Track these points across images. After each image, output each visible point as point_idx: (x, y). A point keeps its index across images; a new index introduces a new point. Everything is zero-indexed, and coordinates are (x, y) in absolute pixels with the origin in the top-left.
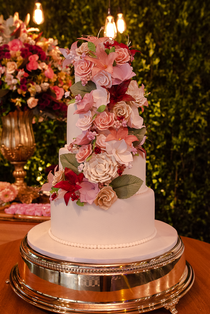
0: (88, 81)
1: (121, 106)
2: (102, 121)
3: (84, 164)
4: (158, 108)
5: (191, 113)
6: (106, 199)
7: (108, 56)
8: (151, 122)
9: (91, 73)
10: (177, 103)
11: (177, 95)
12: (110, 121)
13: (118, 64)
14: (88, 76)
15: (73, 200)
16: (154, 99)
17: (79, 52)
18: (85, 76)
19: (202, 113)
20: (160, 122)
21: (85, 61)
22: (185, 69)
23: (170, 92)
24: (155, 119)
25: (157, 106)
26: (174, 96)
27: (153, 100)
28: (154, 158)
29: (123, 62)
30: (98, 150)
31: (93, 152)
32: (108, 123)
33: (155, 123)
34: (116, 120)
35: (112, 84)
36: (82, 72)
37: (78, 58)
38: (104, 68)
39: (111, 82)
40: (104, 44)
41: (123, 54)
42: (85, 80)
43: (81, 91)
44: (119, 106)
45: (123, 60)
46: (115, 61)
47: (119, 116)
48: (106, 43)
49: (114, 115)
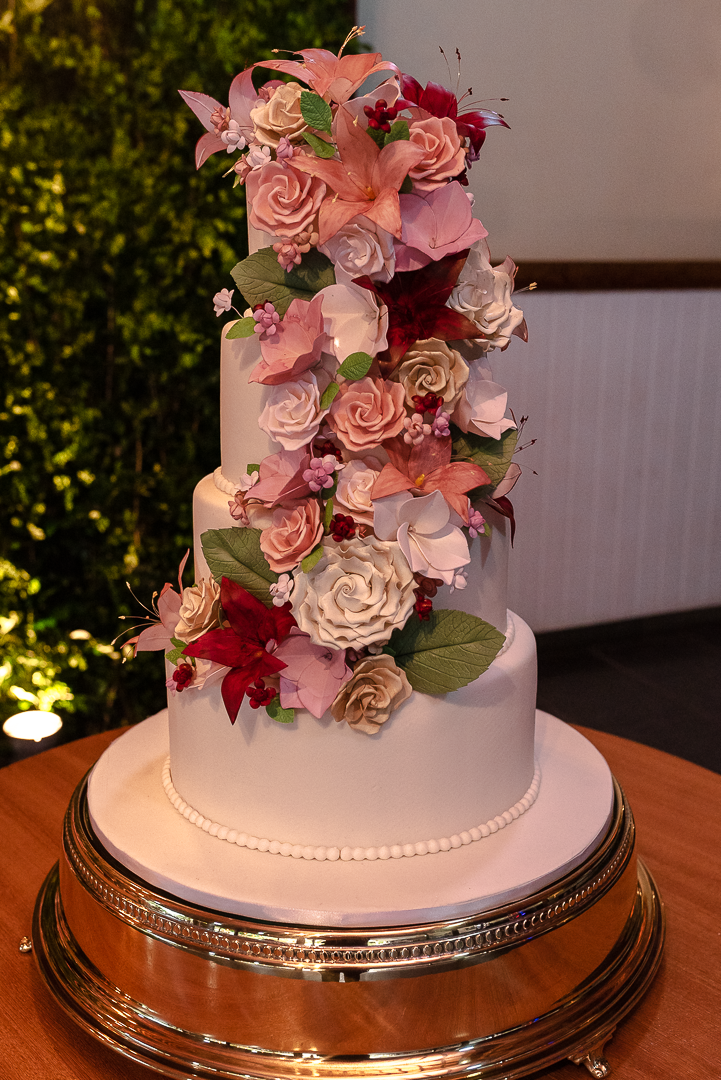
0: (303, 255)
1: (429, 357)
2: (357, 415)
3: (292, 577)
4: (54, 197)
5: (175, 224)
6: (373, 702)
7: (383, 153)
8: (28, 255)
9: (315, 222)
10: (123, 180)
11: (119, 149)
12: (389, 418)
13: (418, 186)
14: (305, 234)
15: (255, 704)
16: (35, 160)
17: (263, 130)
18: (291, 233)
19: (221, 225)
20: (62, 256)
21: (290, 172)
22: (142, 45)
23: (91, 132)
24: (43, 241)
25: (50, 191)
26: (105, 150)
27: (32, 166)
28: (50, 395)
29: (438, 177)
30: (342, 528)
31: (325, 534)
32: (378, 422)
33: (45, 257)
34: (409, 416)
35: (396, 266)
36: (277, 217)
37: (264, 156)
38: (366, 197)
39: (392, 262)
40: (367, 110)
41: (439, 145)
42: (292, 251)
43: (274, 286)
44: (421, 355)
45: (437, 170)
46: (408, 176)
47: (423, 394)
48: (376, 107)
49: (402, 390)
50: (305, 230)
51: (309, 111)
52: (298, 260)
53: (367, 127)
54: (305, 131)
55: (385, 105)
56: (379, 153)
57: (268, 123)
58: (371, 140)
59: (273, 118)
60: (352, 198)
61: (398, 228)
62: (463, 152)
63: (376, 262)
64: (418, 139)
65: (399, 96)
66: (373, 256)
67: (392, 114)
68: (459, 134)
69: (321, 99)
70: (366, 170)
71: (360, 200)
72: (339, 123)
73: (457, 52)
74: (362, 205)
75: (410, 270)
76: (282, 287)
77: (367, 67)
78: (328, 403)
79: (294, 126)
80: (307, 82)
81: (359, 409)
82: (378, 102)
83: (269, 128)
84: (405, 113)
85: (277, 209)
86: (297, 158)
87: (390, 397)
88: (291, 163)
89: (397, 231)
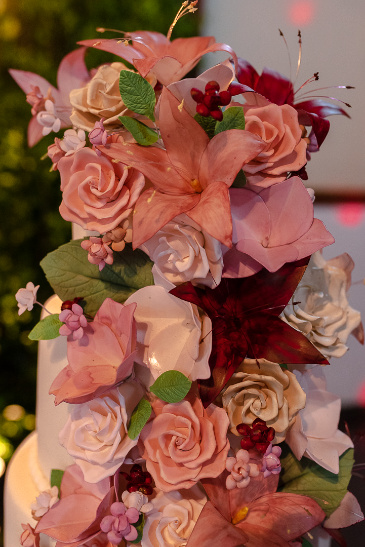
0: (115, 253)
7: (213, 142)
12: (208, 454)
13: (253, 181)
14: (118, 230)
17: (80, 112)
18: (102, 229)
21: (104, 160)
29: (276, 171)
32: (195, 457)
34: (232, 453)
35: (224, 271)
36: (89, 210)
37: (78, 142)
38: (192, 190)
39: (220, 267)
40: (194, 93)
41: (278, 136)
42: (102, 251)
43: (87, 279)
44: (250, 379)
45: (275, 163)
46: (241, 171)
47: (249, 420)
48: (206, 90)
49: (224, 419)
50: (120, 226)
51: (129, 92)
52: (109, 260)
53: (196, 113)
54: (125, 114)
55: (218, 88)
56: (208, 142)
57: (85, 105)
58: (200, 128)
59: (92, 100)
60: (176, 191)
61: (229, 233)
62: (304, 143)
63: (200, 266)
64: (254, 128)
65: (233, 81)
66: (197, 260)
67: (225, 99)
68: (300, 124)
69: (145, 80)
70: (193, 160)
71: (185, 192)
72: (163, 106)
73: (299, 35)
74: (187, 199)
75: (240, 276)
76: (96, 282)
77: (199, 49)
78: (138, 429)
79: (113, 109)
80: (132, 62)
81: (174, 438)
82: (208, 85)
83: (85, 110)
84: (238, 99)
85: (88, 201)
86: (113, 145)
87: (210, 426)
88: (105, 151)
89: (226, 237)
